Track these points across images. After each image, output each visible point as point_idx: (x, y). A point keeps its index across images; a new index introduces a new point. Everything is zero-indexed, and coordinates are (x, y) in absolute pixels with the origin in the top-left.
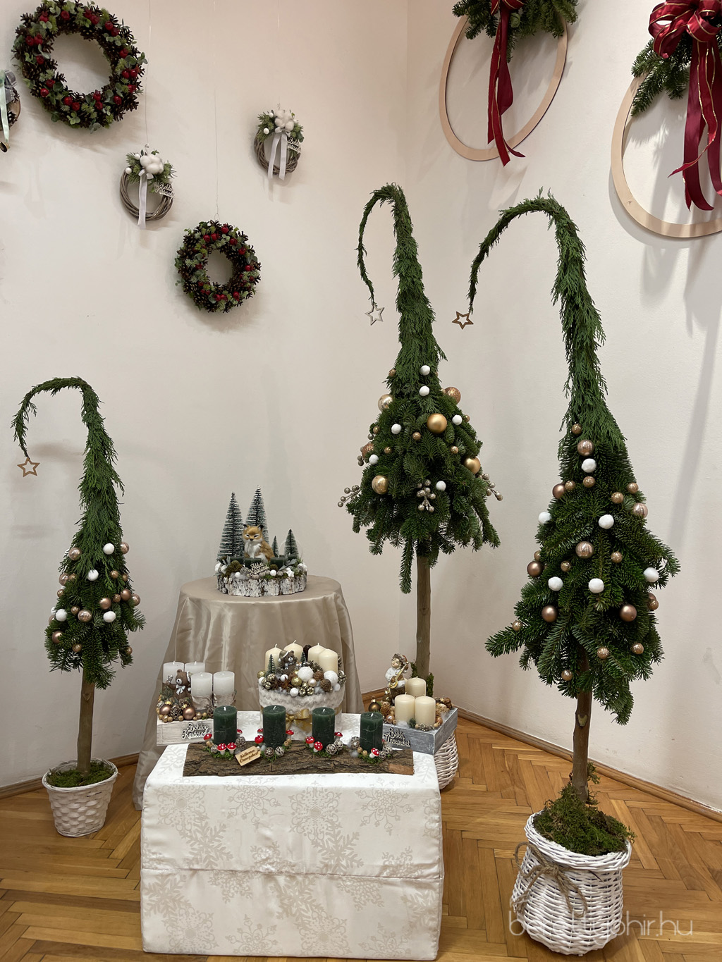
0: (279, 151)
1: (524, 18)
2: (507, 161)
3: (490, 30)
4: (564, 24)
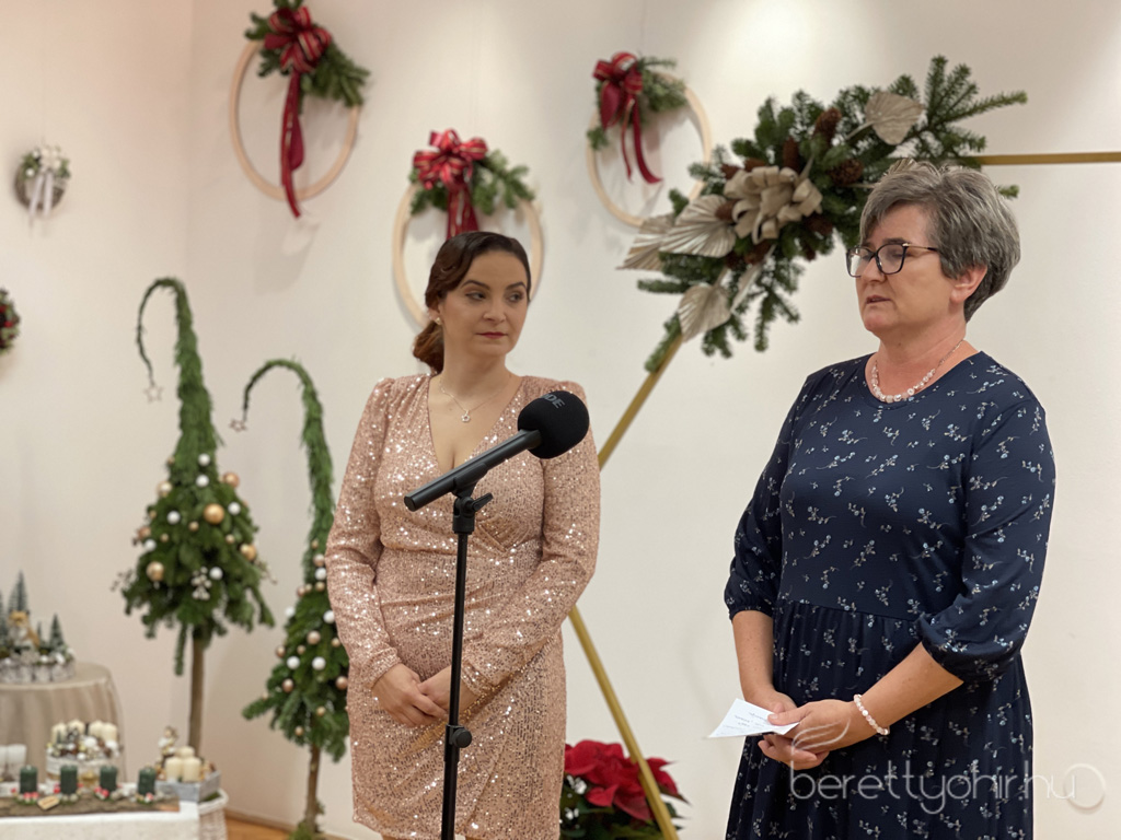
0: (40, 188)
1: (315, 81)
2: (296, 213)
3: (285, 73)
4: (353, 101)
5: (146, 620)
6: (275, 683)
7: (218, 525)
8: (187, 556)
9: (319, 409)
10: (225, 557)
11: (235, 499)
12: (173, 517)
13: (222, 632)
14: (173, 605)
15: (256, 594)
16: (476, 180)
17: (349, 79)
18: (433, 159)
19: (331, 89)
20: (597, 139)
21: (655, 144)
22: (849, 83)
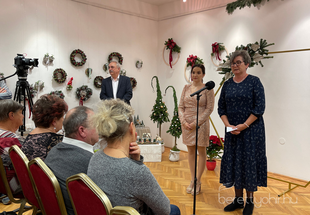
0: (139, 65)
1: (174, 50)
2: (172, 68)
3: (170, 49)
4: (179, 52)
5: (153, 121)
6: (170, 128)
7: (162, 108)
8: (159, 112)
9: (175, 92)
10: (163, 112)
11: (164, 105)
12: (157, 107)
13: (163, 122)
14: (157, 119)
15: (167, 118)
16: (196, 61)
17: (178, 49)
18: (190, 59)
19: (176, 51)
20: (212, 55)
21: (220, 55)
22: (249, 43)
